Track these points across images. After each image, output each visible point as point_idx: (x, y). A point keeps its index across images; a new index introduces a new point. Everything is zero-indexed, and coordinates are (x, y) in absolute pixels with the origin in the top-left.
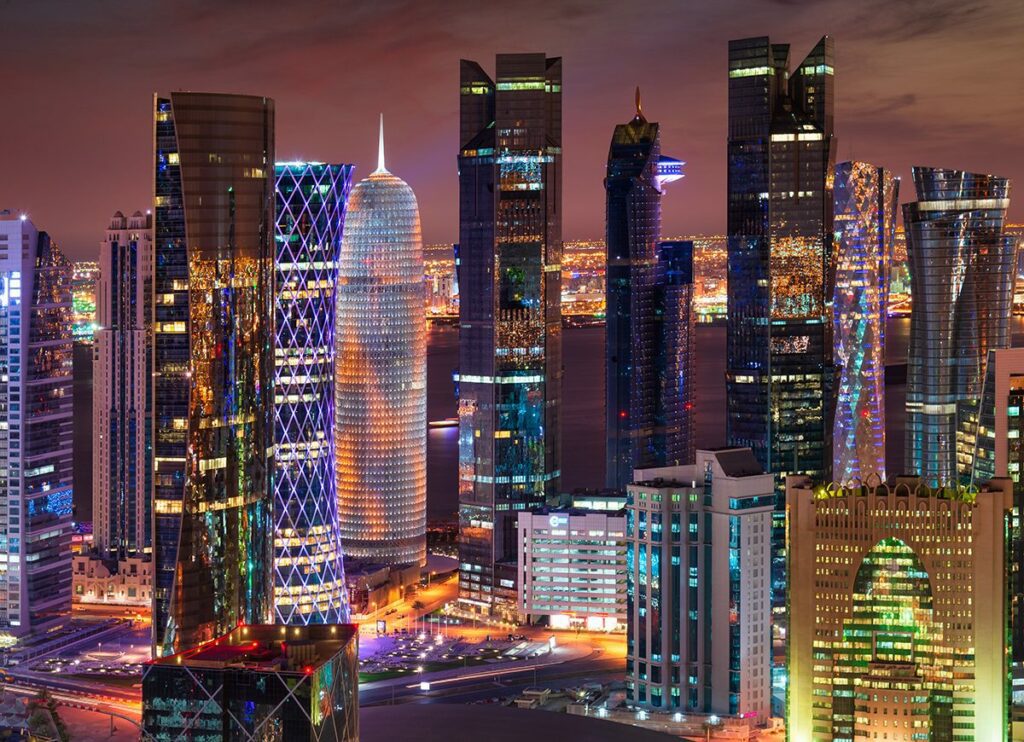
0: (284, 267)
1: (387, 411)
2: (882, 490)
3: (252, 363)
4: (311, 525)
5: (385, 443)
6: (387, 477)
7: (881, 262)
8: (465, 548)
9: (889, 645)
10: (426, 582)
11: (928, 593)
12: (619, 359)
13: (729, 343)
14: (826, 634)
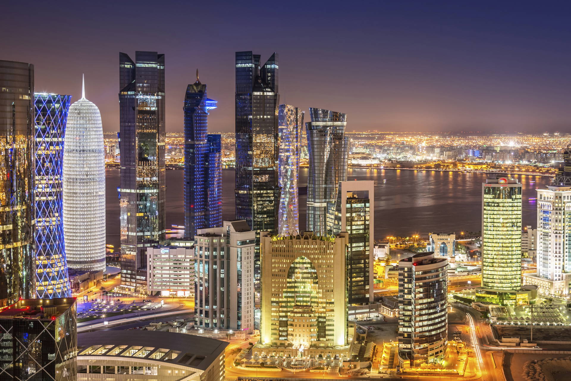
0: (38, 140)
1: (87, 204)
2: (298, 237)
3: (24, 182)
4: (52, 254)
5: (87, 218)
6: (87, 233)
7: (297, 146)
8: (123, 263)
9: (301, 299)
10: (106, 278)
11: (316, 278)
12: (190, 183)
13: (236, 177)
14: (276, 295)
